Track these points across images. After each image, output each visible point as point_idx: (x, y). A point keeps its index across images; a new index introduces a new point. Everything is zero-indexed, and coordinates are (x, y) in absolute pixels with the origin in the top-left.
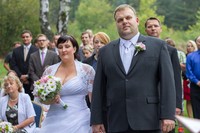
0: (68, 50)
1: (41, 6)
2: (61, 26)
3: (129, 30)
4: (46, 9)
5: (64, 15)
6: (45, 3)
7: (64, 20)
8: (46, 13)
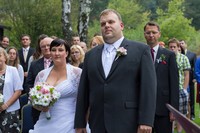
0: (61, 53)
1: (63, 7)
2: (81, 27)
3: (110, 34)
4: (67, 10)
5: (84, 16)
6: (67, 4)
7: (84, 21)
8: (67, 14)
